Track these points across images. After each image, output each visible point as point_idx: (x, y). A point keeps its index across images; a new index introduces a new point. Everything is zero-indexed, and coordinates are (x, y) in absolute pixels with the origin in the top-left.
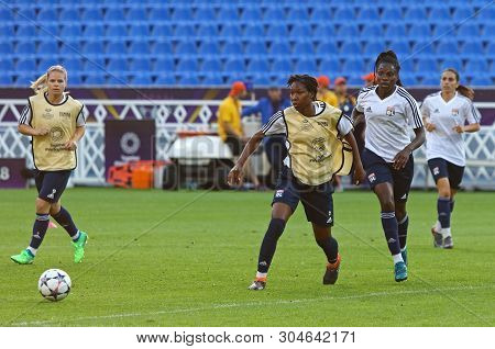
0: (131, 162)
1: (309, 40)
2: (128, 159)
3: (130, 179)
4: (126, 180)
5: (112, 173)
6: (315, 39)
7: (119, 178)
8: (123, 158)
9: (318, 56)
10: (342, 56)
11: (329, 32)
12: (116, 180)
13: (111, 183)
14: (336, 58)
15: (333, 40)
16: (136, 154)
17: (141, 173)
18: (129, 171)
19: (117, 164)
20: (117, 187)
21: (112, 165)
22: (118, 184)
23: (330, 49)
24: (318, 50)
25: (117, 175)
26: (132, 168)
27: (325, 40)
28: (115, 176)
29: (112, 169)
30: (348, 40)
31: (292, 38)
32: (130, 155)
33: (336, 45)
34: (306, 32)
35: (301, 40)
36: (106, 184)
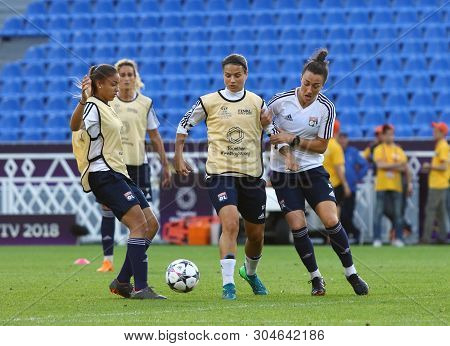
0: (188, 218)
1: (378, 92)
2: (184, 215)
3: (186, 235)
4: (181, 236)
5: (167, 229)
6: (384, 90)
7: (174, 235)
8: (179, 213)
9: (387, 109)
10: (412, 108)
11: (399, 83)
12: (172, 237)
13: (166, 240)
14: (406, 110)
15: (403, 92)
16: (192, 210)
17: (197, 229)
18: (185, 227)
19: (173, 220)
20: (172, 244)
21: (167, 221)
22: (174, 241)
23: (400, 100)
24: (387, 102)
25: (173, 232)
26: (188, 224)
27: (394, 91)
28: (170, 233)
29: (167, 225)
30: (419, 91)
31: (359, 90)
32: (185, 210)
33: (405, 97)
34: (375, 83)
35: (369, 92)
36: (161, 242)
